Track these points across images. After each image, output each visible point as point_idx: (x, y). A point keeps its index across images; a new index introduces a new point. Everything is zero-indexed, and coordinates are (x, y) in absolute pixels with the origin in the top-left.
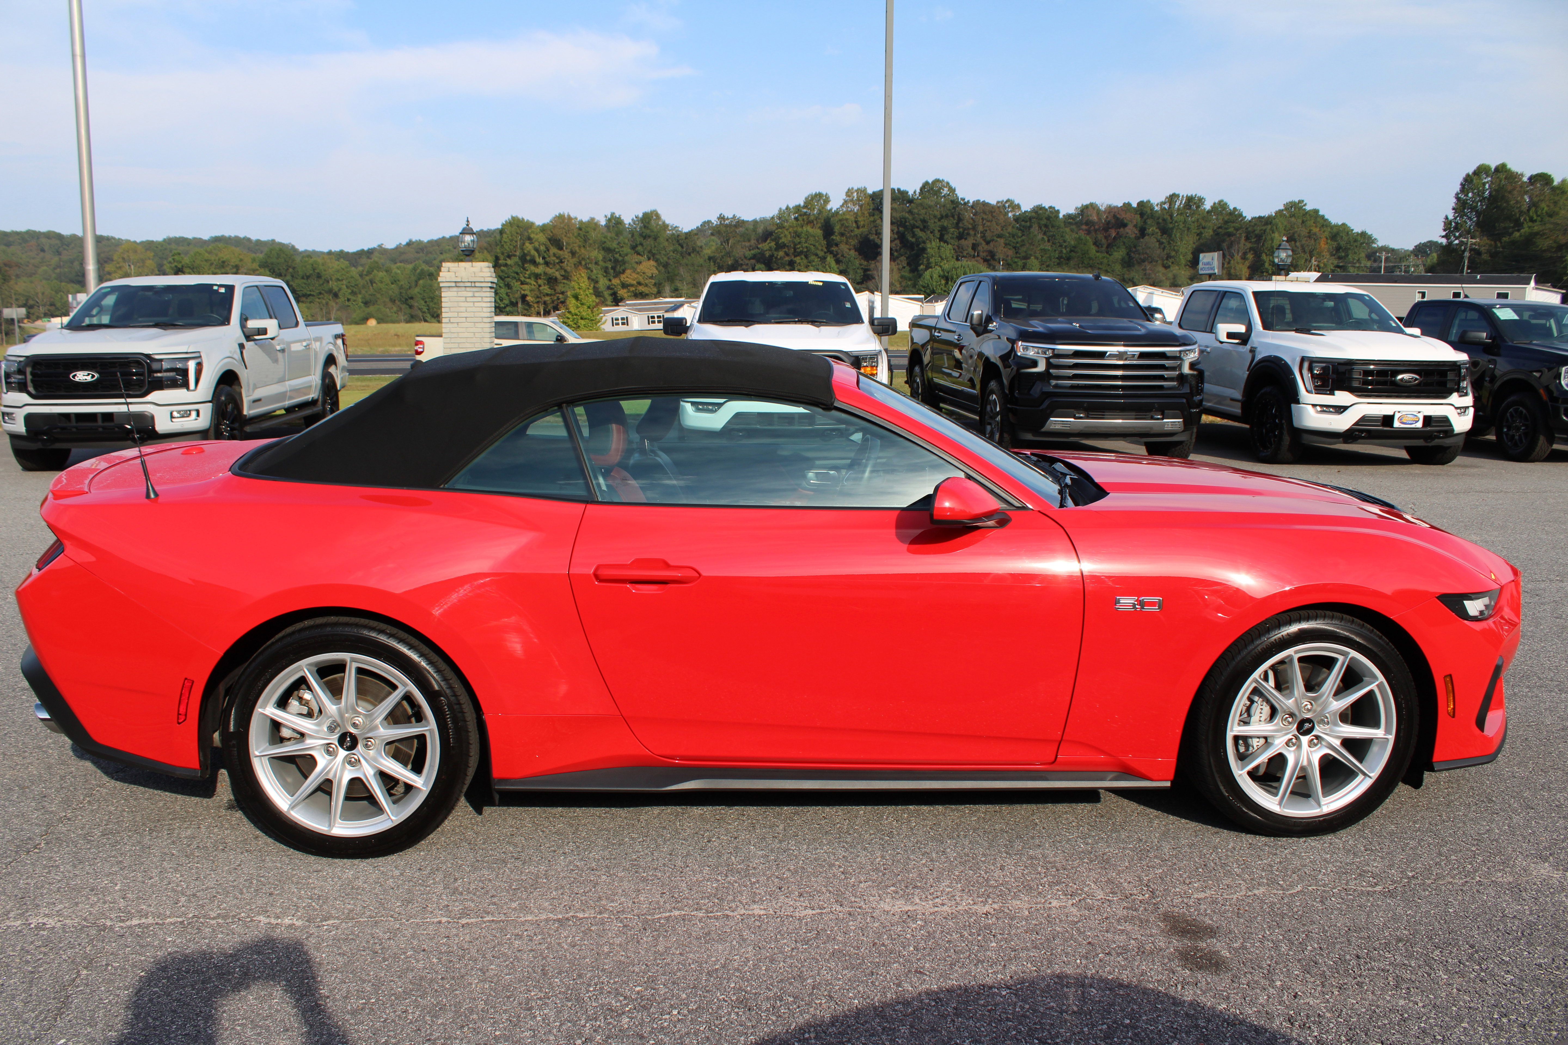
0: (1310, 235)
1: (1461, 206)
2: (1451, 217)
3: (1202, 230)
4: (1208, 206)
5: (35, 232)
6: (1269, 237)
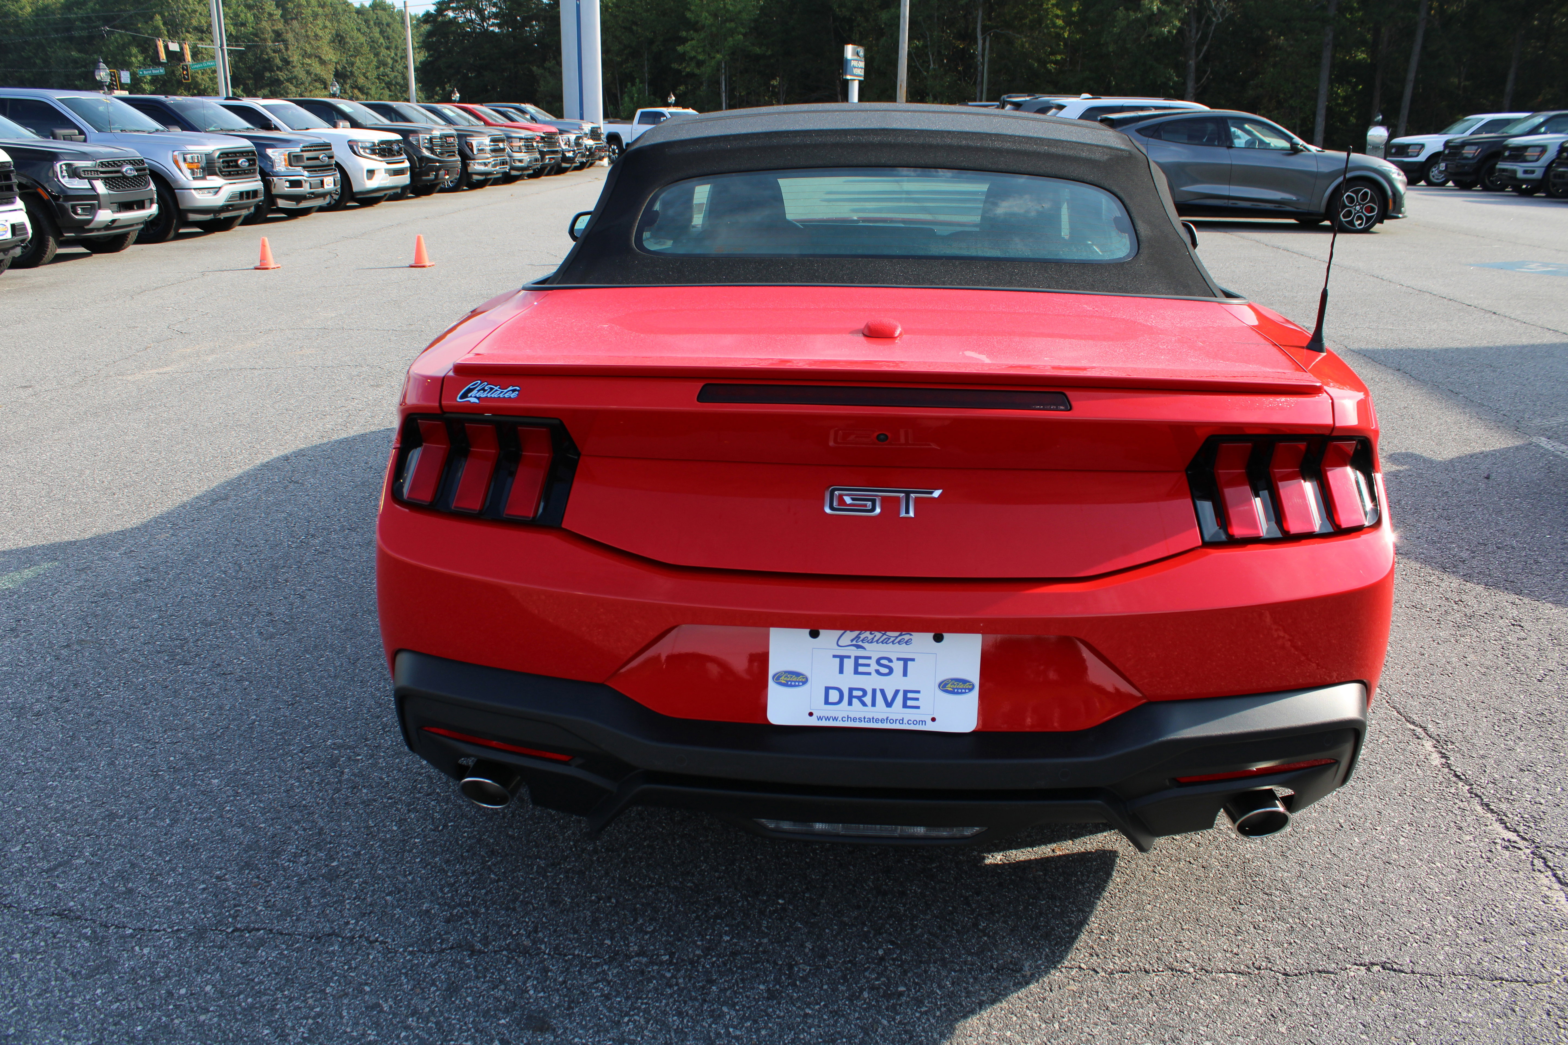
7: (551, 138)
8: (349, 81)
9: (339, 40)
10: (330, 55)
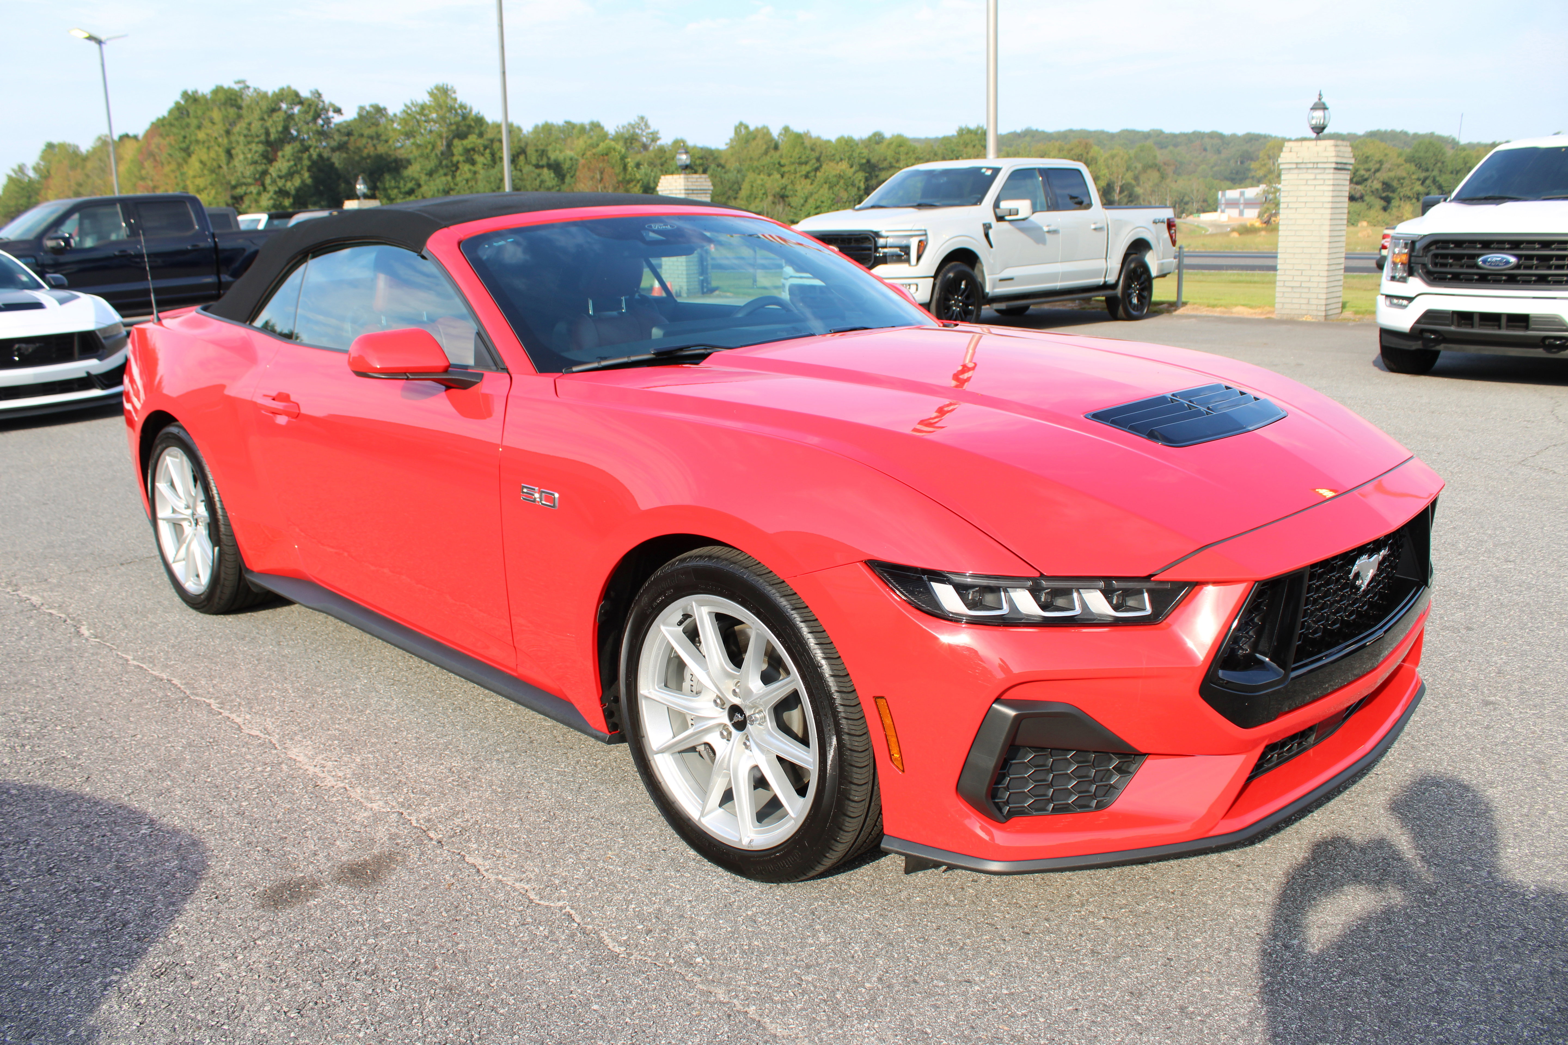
5: (1200, 133)
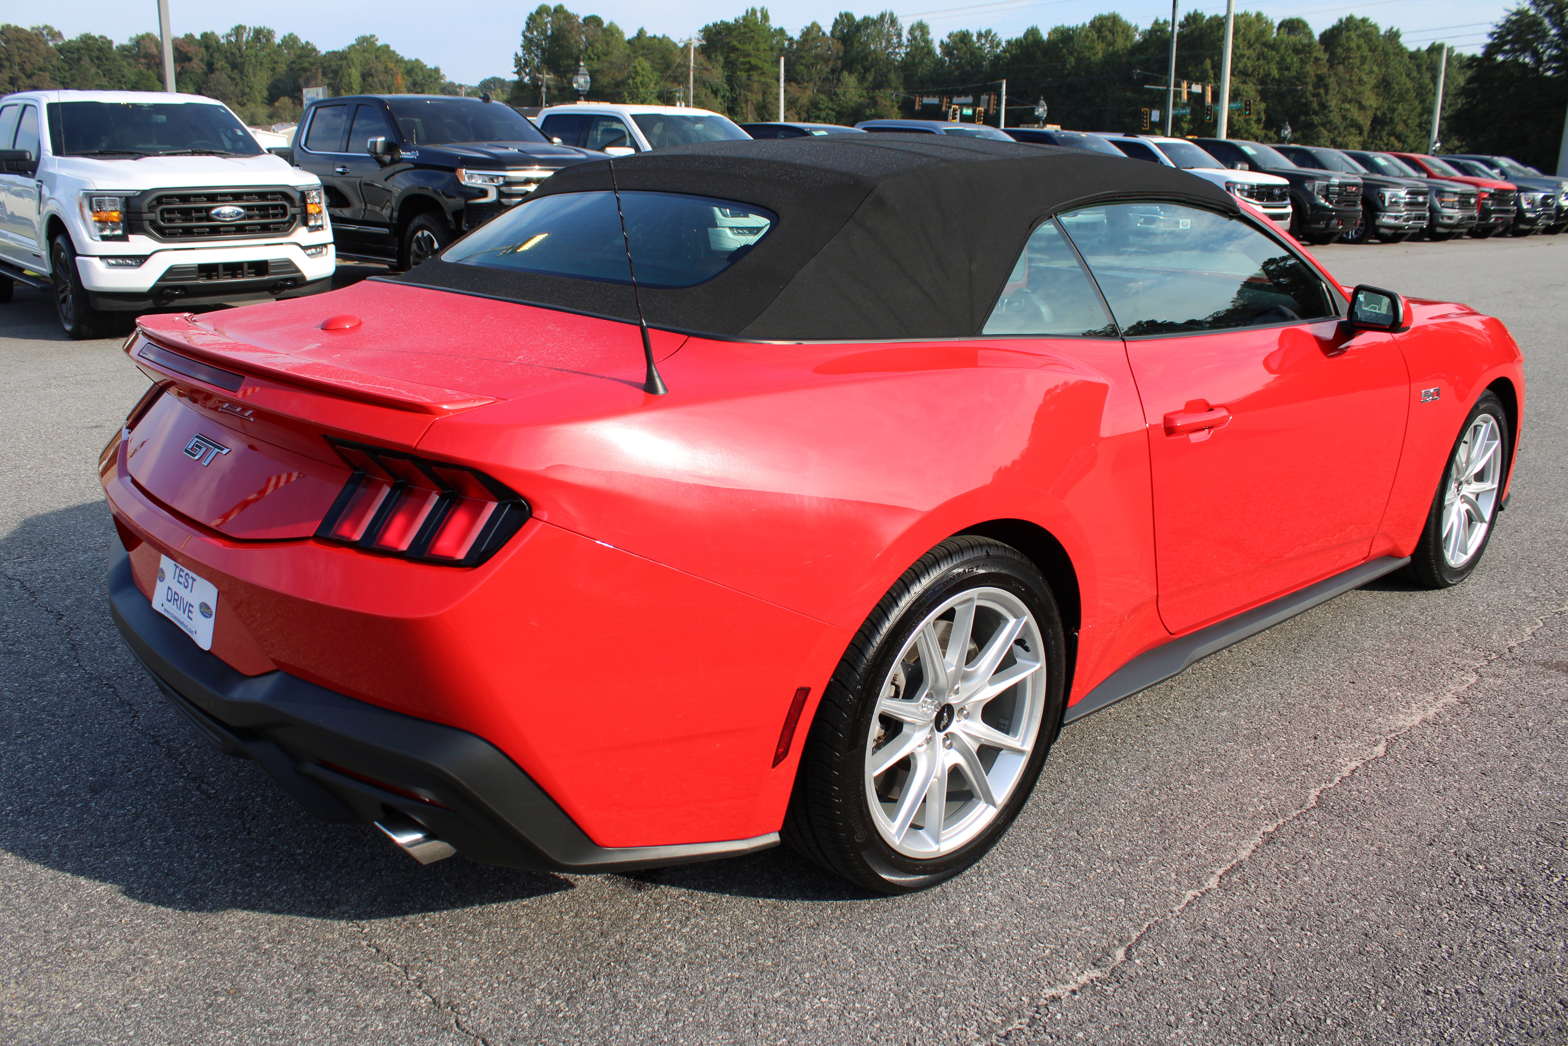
0: (387, 71)
1: (528, 44)
2: (520, 54)
3: (275, 65)
4: (278, 40)
6: (345, 73)
7: (1503, 195)
8: (1386, 128)
9: (1385, 86)
10: (1371, 100)
